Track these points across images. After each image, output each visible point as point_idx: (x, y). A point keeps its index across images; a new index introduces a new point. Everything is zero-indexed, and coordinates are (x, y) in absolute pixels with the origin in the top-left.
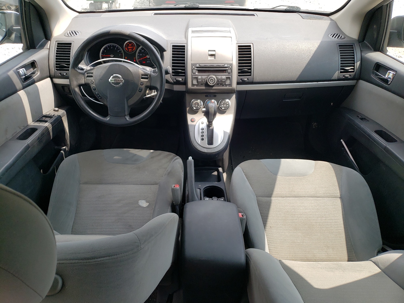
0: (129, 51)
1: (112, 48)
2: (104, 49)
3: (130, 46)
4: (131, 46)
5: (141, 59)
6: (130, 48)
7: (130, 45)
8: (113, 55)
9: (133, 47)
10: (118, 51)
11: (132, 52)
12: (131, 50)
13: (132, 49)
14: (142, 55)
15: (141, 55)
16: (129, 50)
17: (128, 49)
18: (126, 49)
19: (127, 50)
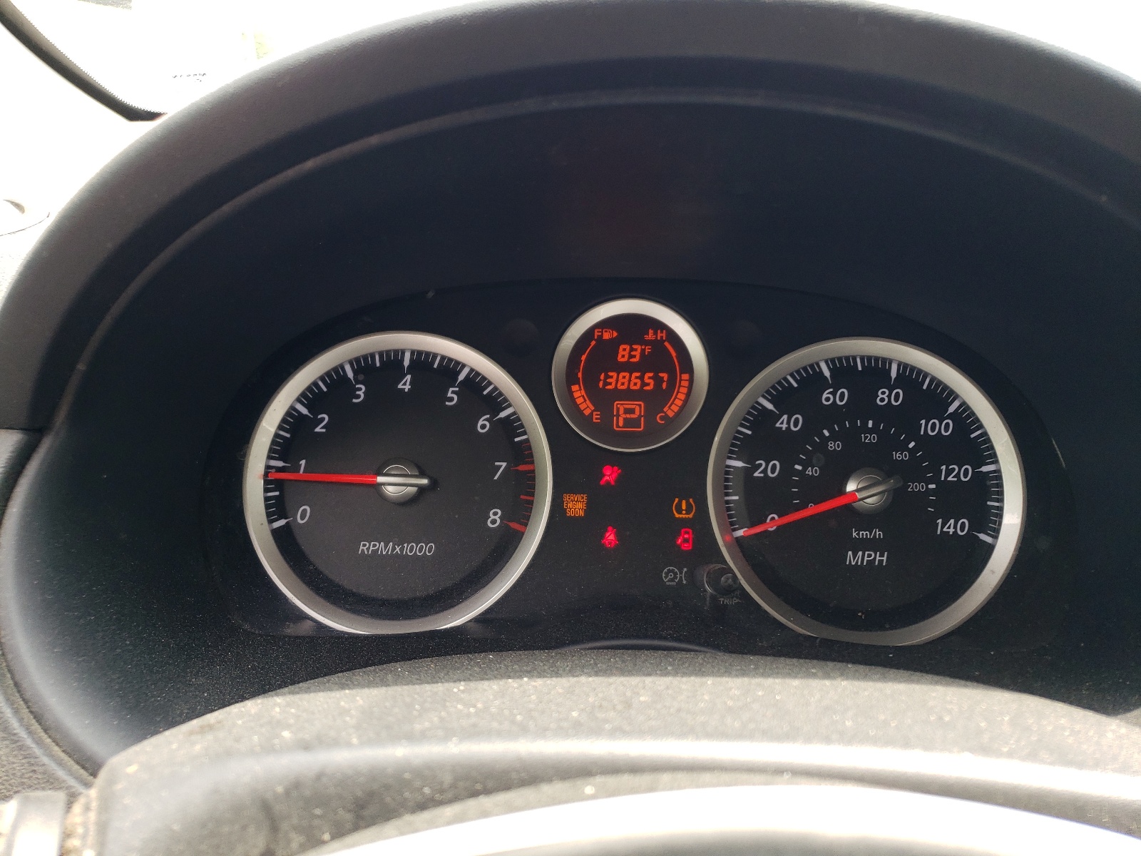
0: (619, 423)
1: (405, 385)
2: (311, 397)
3: (629, 367)
4: (642, 367)
5: (773, 522)
6: (629, 395)
7: (623, 353)
8: (422, 474)
9: (658, 381)
10: (483, 425)
11: (653, 432)
12: (638, 408)
13: (657, 398)
14: (787, 470)
15: (770, 469)
16: (608, 414)
17: (603, 399)
18: (579, 392)
19: (587, 407)
